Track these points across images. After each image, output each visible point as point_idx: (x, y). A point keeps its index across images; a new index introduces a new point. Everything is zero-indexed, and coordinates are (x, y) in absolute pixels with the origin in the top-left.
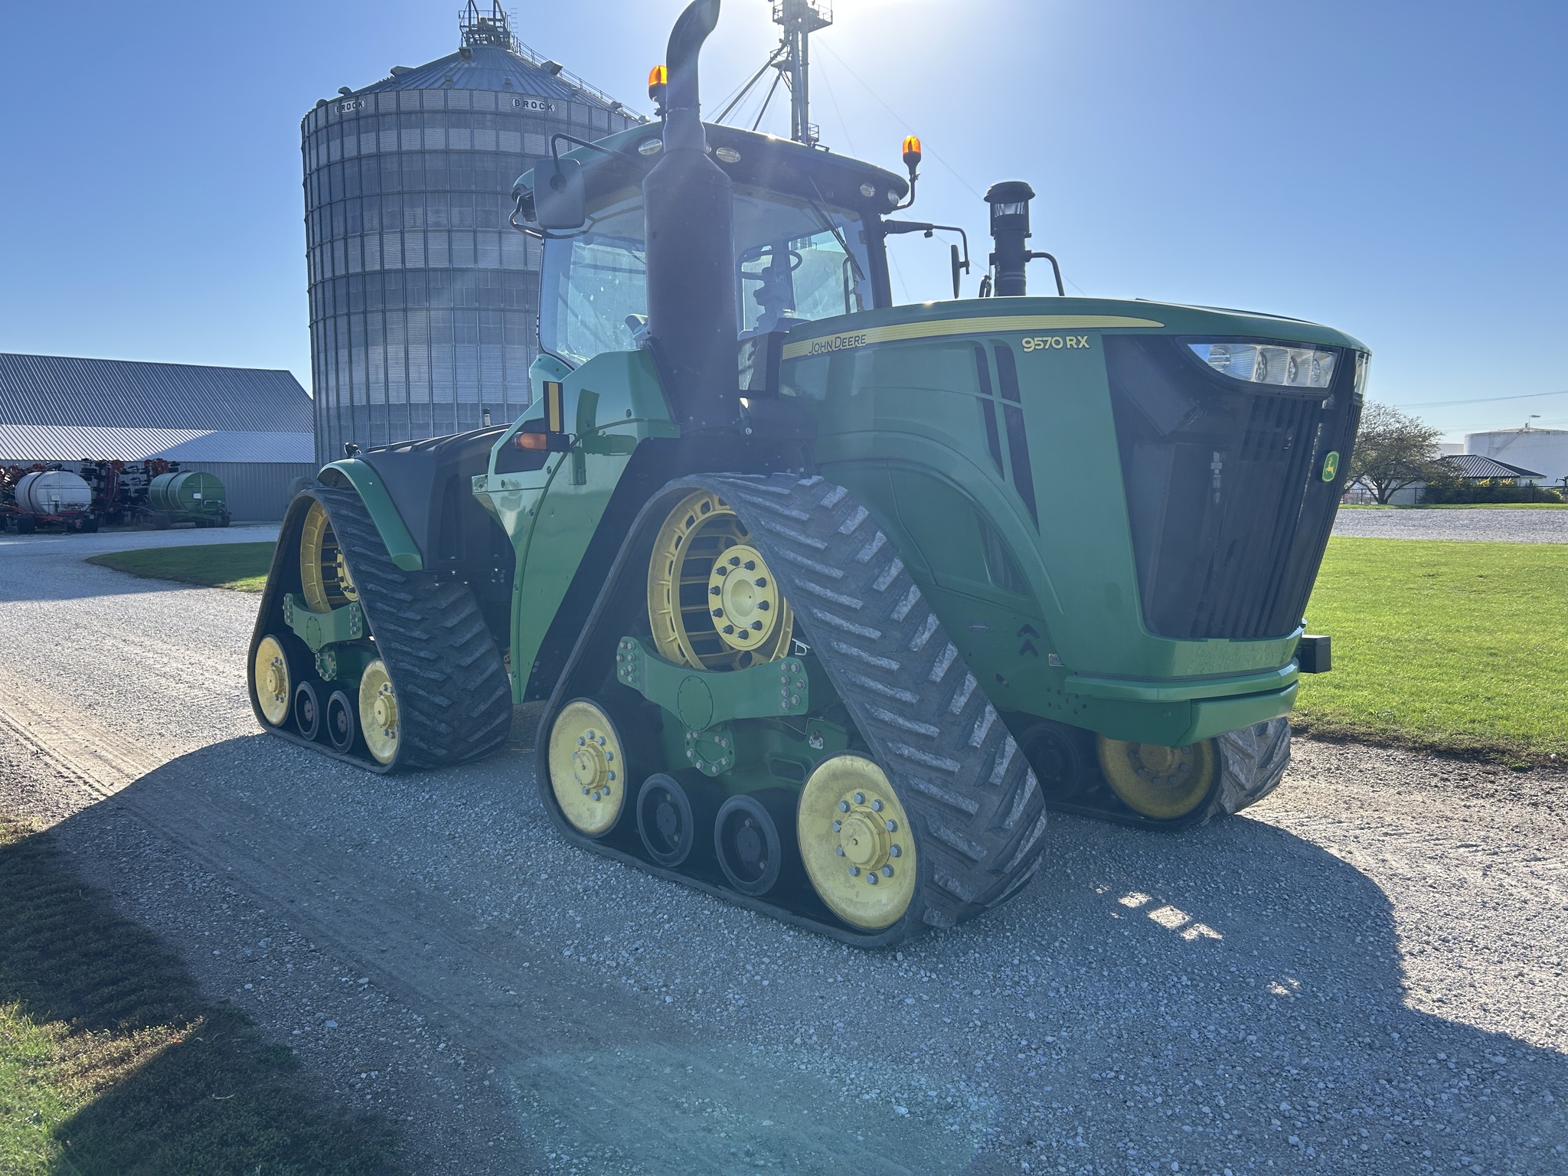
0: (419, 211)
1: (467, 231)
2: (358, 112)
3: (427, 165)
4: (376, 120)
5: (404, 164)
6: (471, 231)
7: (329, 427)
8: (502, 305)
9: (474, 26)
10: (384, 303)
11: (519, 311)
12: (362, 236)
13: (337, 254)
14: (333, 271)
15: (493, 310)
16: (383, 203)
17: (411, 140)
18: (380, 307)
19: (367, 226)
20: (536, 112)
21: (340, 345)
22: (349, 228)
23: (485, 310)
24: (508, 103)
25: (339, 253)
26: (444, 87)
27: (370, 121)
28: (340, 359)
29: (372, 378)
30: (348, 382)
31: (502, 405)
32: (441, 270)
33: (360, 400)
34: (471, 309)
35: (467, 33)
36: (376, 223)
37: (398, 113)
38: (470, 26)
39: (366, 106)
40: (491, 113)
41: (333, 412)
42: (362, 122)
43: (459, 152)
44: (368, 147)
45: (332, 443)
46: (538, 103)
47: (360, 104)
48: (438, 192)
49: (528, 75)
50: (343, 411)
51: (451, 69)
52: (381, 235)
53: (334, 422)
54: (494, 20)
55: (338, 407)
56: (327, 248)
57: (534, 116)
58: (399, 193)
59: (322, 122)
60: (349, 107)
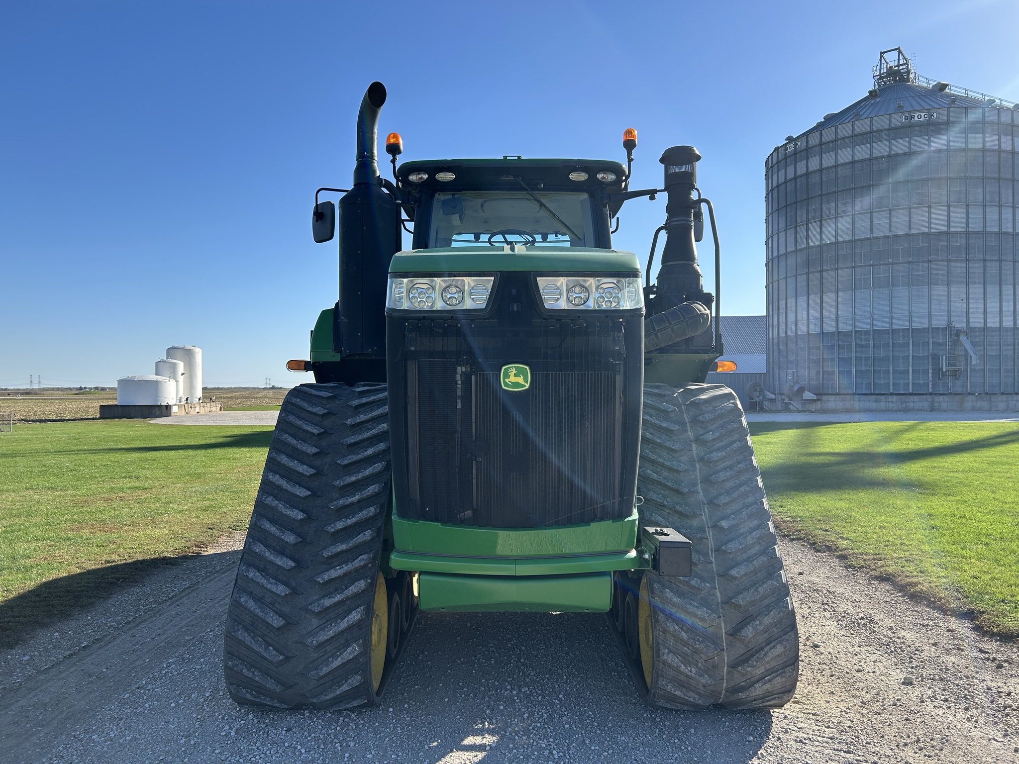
0: (833, 205)
1: (865, 213)
2: (795, 149)
3: (839, 173)
4: (807, 152)
5: (823, 177)
6: (868, 213)
7: (773, 350)
8: (890, 260)
9: (883, 73)
10: (808, 268)
11: (903, 263)
12: (795, 227)
13: (780, 241)
14: (778, 252)
15: (883, 264)
16: (810, 204)
17: (828, 160)
18: (806, 271)
19: (799, 220)
20: (923, 121)
21: (780, 297)
22: (788, 224)
23: (877, 265)
24: (899, 120)
25: (782, 240)
26: (853, 120)
27: (803, 153)
28: (780, 306)
29: (799, 317)
30: (784, 321)
31: (889, 330)
32: (847, 242)
33: (791, 332)
34: (868, 266)
35: (878, 80)
36: (804, 218)
37: (820, 145)
38: (880, 75)
39: (801, 144)
40: (886, 130)
41: (776, 341)
42: (798, 155)
43: (862, 161)
44: (801, 169)
45: (775, 360)
46: (923, 114)
47: (797, 144)
48: (846, 190)
49: (919, 97)
50: (781, 339)
51: (861, 107)
52: (807, 224)
53: (776, 347)
54: (898, 66)
55: (778, 337)
56: (775, 238)
57: (920, 125)
58: (820, 195)
59: (775, 160)
60: (791, 148)
